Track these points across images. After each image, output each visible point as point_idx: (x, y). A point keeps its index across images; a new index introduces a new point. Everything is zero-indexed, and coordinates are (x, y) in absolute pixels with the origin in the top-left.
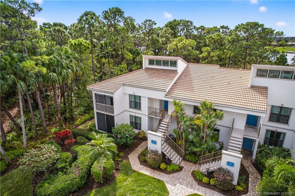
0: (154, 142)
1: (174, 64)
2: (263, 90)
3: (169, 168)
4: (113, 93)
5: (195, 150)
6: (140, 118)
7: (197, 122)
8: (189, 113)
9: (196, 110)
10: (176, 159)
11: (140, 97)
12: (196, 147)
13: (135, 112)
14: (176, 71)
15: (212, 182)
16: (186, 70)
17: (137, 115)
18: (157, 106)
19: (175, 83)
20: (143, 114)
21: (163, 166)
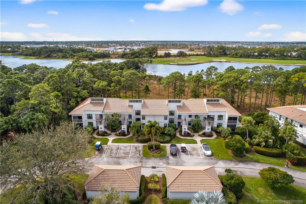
0: (101, 128)
1: (102, 100)
2: (131, 106)
3: (107, 135)
4: (82, 115)
5: (114, 128)
6: (92, 122)
7: (114, 119)
8: (111, 117)
9: (113, 116)
10: (109, 132)
11: (92, 114)
12: (114, 127)
13: (90, 120)
14: (103, 102)
15: (120, 135)
16: (107, 101)
17: (91, 121)
18: (98, 117)
19: (104, 107)
20: (94, 120)
21: (105, 134)
